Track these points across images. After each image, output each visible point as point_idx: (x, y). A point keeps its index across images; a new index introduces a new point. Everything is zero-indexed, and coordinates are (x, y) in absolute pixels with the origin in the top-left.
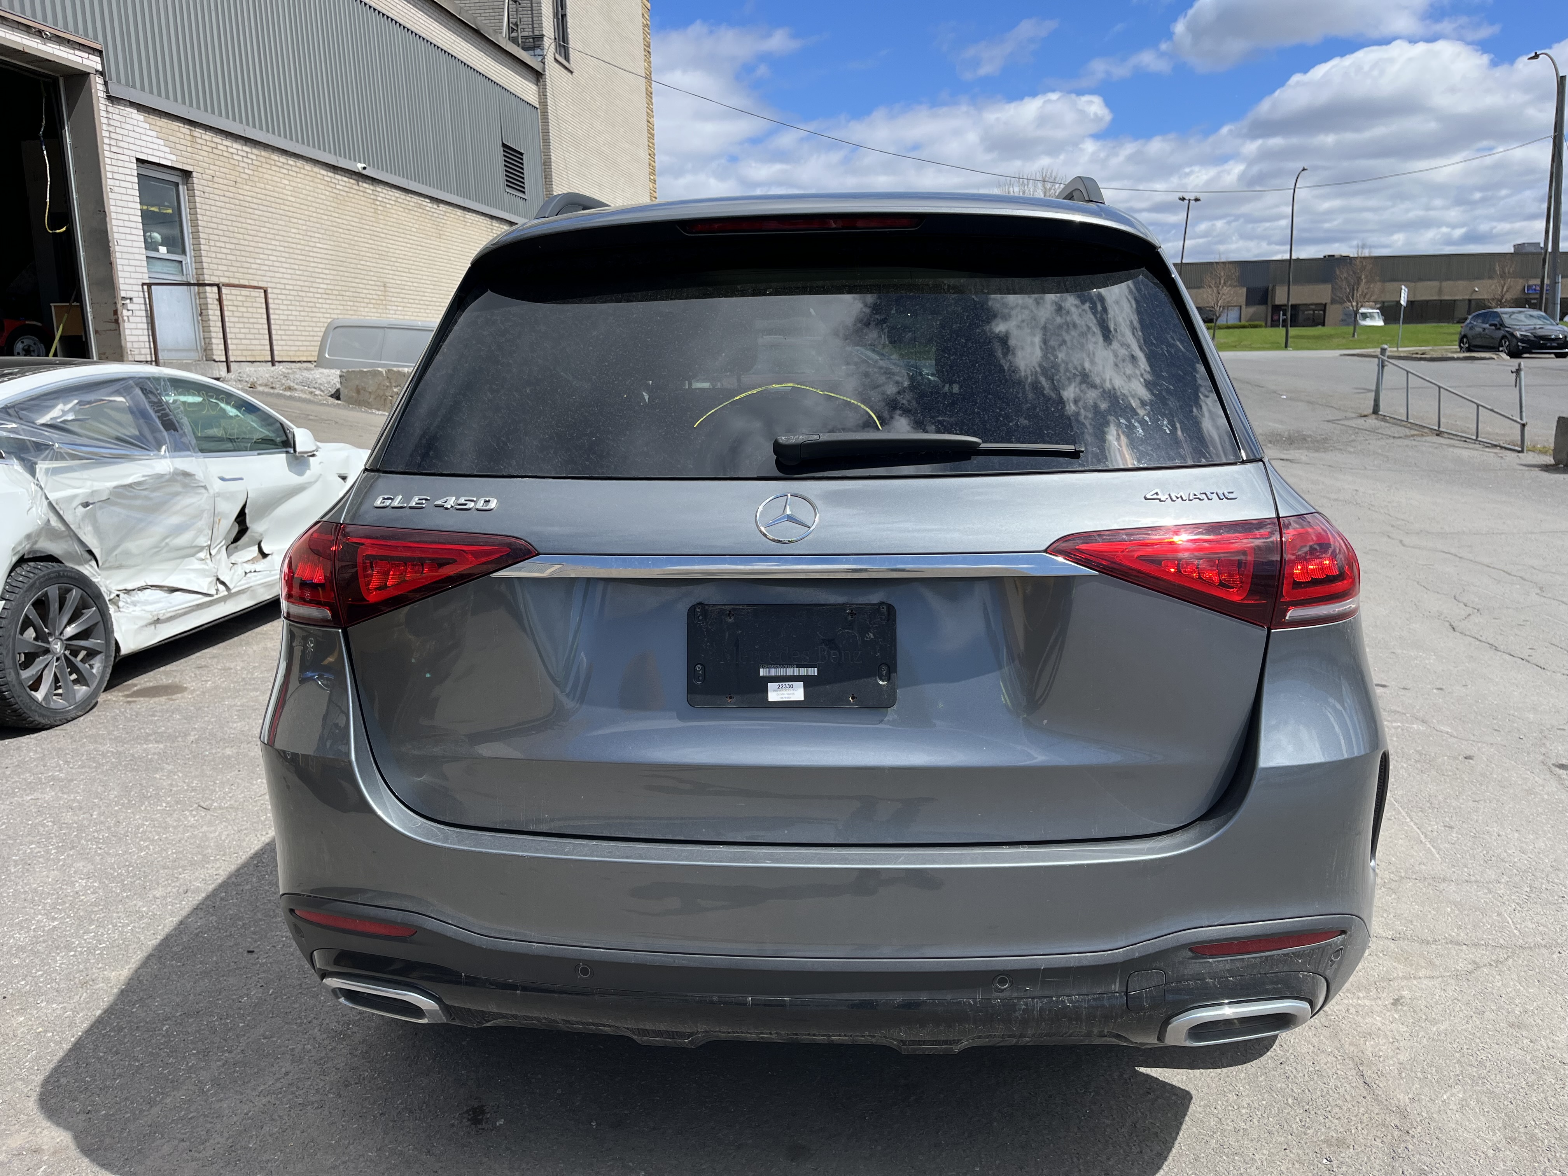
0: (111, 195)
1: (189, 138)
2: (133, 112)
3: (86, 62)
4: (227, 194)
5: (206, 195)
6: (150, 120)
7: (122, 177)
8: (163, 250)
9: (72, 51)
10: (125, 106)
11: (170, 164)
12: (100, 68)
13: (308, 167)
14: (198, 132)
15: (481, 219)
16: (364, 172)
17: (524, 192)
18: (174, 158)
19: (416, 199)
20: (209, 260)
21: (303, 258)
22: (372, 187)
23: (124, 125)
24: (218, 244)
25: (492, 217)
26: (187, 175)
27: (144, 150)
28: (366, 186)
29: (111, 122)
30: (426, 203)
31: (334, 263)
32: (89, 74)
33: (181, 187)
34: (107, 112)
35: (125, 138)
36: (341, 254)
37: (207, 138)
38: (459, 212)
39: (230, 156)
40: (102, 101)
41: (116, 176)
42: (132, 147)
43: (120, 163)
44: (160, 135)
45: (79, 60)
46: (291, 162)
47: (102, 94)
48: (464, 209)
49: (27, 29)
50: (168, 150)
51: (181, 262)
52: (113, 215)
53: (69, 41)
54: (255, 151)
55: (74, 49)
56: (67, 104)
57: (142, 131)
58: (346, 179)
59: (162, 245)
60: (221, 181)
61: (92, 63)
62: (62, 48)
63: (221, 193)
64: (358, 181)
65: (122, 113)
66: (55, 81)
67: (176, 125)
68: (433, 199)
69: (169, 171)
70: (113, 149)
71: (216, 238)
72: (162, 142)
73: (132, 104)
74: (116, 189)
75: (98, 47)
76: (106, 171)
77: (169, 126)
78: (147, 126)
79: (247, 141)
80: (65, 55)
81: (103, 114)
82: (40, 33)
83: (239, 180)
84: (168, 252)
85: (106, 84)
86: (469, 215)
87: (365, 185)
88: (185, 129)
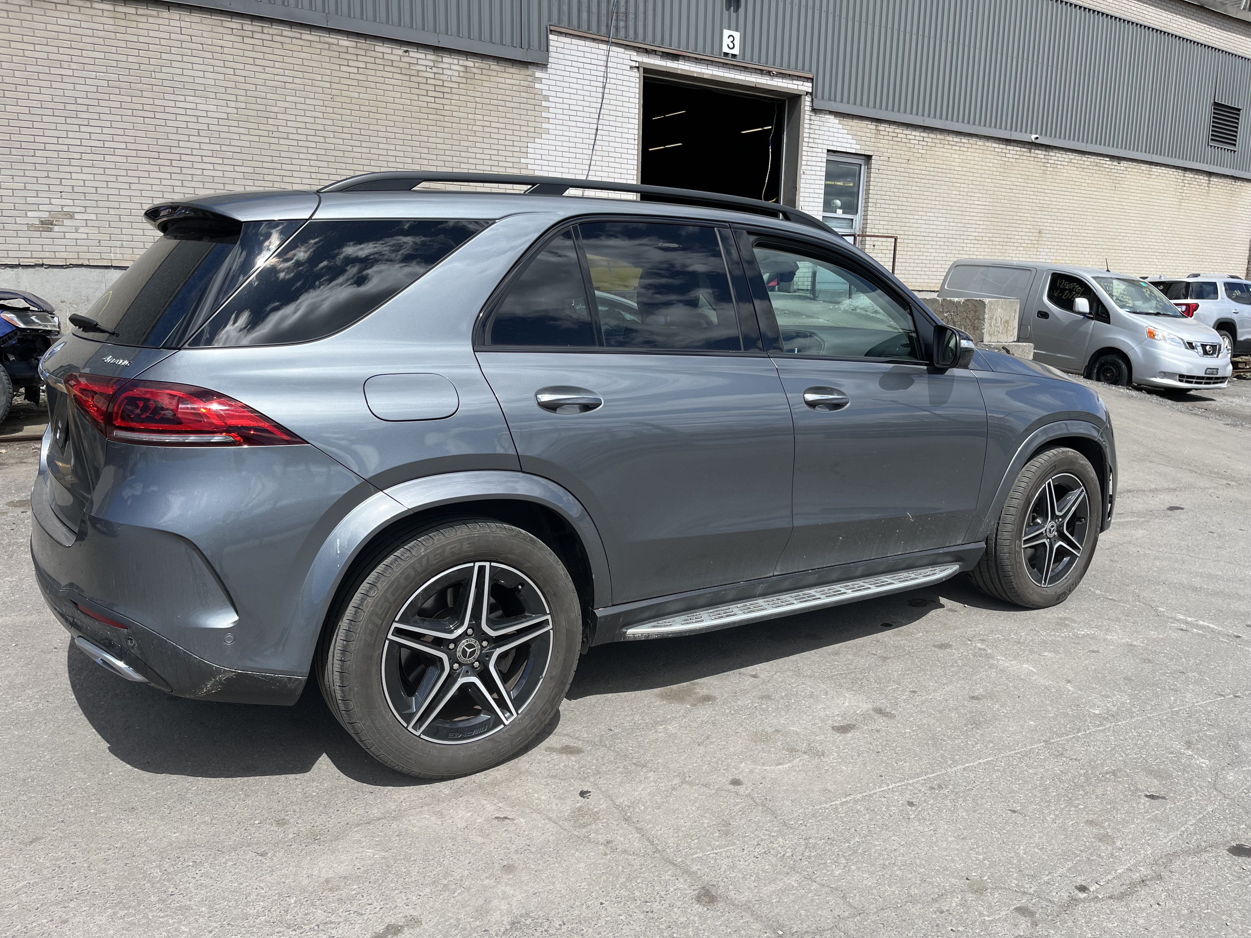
0: (803, 176)
1: (874, 131)
2: (831, 118)
3: (800, 88)
4: (898, 169)
5: (881, 171)
6: (844, 122)
7: (814, 163)
8: (840, 211)
9: (791, 82)
10: (825, 114)
11: (854, 152)
12: (810, 90)
13: (980, 143)
14: (882, 127)
15: (1171, 171)
16: (1037, 141)
17: (1235, 145)
18: (858, 147)
19: (1093, 159)
20: (873, 218)
21: (960, 213)
22: (1044, 153)
23: (822, 128)
24: (883, 206)
25: (1185, 169)
26: (869, 157)
27: (834, 143)
28: (1040, 153)
29: (812, 127)
30: (1107, 162)
31: (990, 216)
32: (800, 96)
33: (863, 167)
34: (810, 120)
35: (821, 137)
36: (998, 208)
37: (890, 130)
38: (1144, 167)
39: (908, 141)
40: (808, 113)
41: (809, 163)
42: (825, 142)
43: (815, 154)
44: (850, 132)
45: (795, 87)
46: (964, 140)
47: (808, 108)
48: (1151, 163)
49: (761, 72)
50: (854, 142)
51: (852, 220)
52: (802, 190)
53: (790, 75)
54: (932, 136)
55: (793, 80)
56: (788, 117)
57: (836, 130)
58: (1018, 149)
59: (840, 208)
60: (896, 160)
61: (807, 87)
62: (784, 81)
63: (894, 169)
64: (1030, 149)
65: (822, 119)
66: (784, 102)
67: (864, 124)
68: (1112, 158)
69: (855, 157)
70: (810, 145)
71: (883, 201)
72: (850, 137)
73: (831, 113)
74: (808, 172)
75: (810, 76)
76: (802, 160)
77: (859, 125)
78: (841, 126)
79: (925, 128)
80: (785, 85)
81: (807, 121)
82: (769, 73)
83: (912, 158)
84: (843, 213)
85: (812, 101)
86: (1155, 169)
87: (1037, 152)
88: (872, 126)
